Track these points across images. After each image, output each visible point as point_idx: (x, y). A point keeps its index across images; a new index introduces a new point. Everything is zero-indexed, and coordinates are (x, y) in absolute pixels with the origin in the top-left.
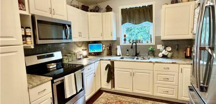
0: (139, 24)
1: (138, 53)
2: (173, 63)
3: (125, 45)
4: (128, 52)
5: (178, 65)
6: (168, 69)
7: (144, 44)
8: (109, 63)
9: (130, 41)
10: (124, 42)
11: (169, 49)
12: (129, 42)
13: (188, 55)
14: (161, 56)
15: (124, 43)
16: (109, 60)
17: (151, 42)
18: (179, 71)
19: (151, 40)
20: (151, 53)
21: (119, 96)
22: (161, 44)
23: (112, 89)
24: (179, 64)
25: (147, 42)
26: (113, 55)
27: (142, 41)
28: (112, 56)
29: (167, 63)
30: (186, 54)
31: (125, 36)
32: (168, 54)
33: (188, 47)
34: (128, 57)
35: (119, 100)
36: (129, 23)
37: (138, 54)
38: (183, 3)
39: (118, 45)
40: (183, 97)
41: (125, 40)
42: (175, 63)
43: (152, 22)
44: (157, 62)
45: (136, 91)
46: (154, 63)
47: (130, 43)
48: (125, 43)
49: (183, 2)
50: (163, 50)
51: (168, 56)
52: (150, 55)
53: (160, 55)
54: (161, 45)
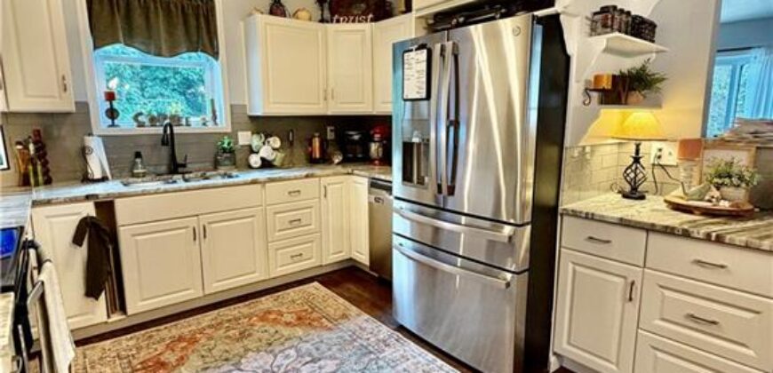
0: (171, 56)
1: (180, 160)
2: (307, 176)
3: (115, 134)
4: (138, 160)
5: (317, 179)
6: (297, 194)
7: (194, 128)
8: (89, 209)
9: (140, 118)
10: (110, 121)
11: (276, 142)
12: (135, 124)
13: (318, 156)
14: (259, 163)
15: (110, 126)
16: (88, 198)
17: (216, 124)
18: (320, 195)
19: (215, 117)
20: (227, 158)
21: (158, 330)
22: (246, 130)
23: (110, 320)
24: (320, 176)
25: (204, 124)
26: (61, 181)
27: (187, 119)
28: (54, 184)
29: (296, 178)
30: (311, 153)
31: (110, 97)
32: (277, 156)
33: (315, 137)
34: (144, 179)
35: (170, 338)
36: (127, 45)
37: (184, 166)
38: (298, 21)
39: (90, 134)
40: (331, 257)
41: (112, 113)
42: (312, 176)
43: (215, 55)
44: (272, 180)
45: (217, 287)
46: (263, 183)
47: (139, 126)
48: (113, 125)
49: (297, 18)
50: (261, 148)
51: (276, 163)
52: (225, 165)
53: (255, 160)
54: (249, 133)
